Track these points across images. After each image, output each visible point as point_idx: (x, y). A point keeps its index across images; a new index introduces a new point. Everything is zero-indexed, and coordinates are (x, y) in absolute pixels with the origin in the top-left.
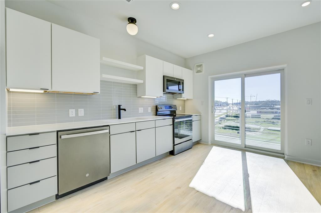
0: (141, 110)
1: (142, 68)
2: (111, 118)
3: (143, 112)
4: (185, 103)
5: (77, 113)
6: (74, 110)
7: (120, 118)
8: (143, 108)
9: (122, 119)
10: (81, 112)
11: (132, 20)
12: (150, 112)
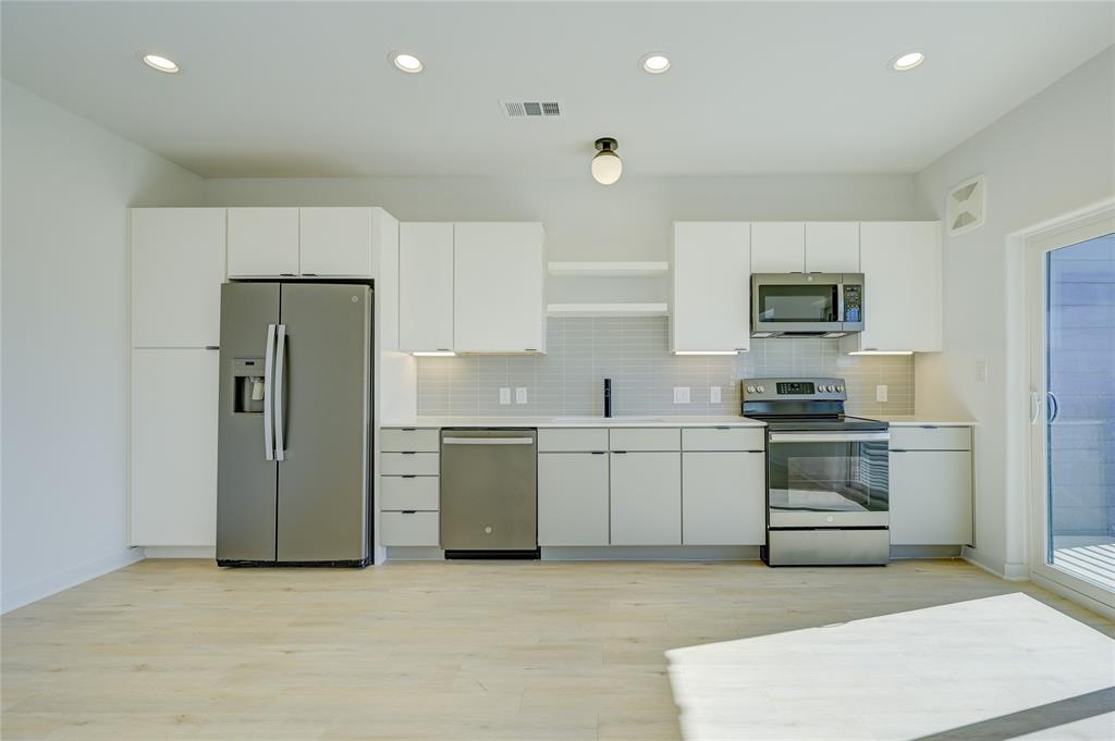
0: (682, 395)
1: (663, 266)
2: (590, 414)
3: (688, 401)
4: (913, 369)
5: (513, 398)
6: (508, 390)
7: (607, 414)
8: (688, 389)
9: (613, 418)
10: (522, 395)
11: (606, 145)
12: (719, 401)
